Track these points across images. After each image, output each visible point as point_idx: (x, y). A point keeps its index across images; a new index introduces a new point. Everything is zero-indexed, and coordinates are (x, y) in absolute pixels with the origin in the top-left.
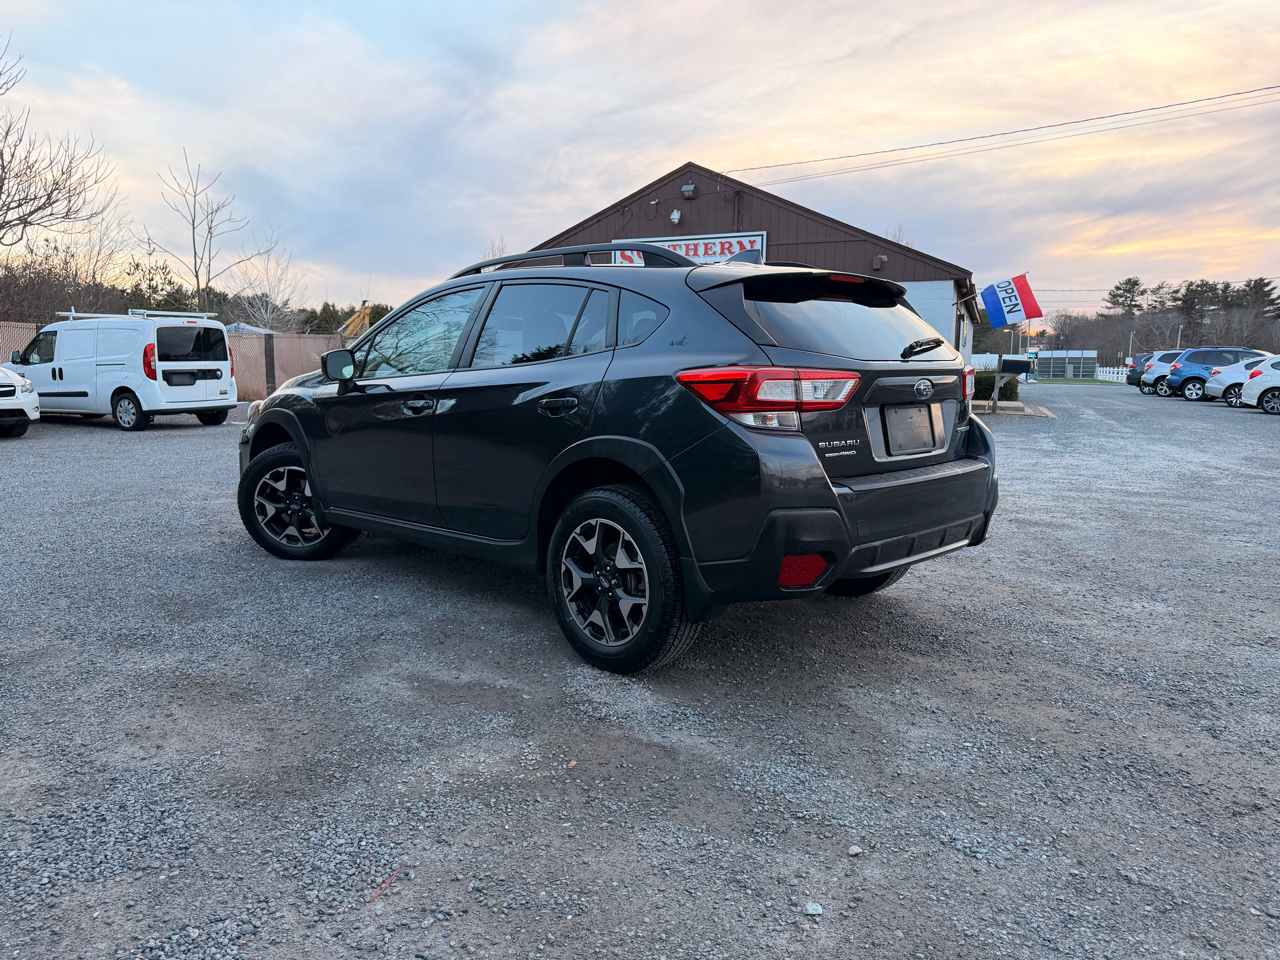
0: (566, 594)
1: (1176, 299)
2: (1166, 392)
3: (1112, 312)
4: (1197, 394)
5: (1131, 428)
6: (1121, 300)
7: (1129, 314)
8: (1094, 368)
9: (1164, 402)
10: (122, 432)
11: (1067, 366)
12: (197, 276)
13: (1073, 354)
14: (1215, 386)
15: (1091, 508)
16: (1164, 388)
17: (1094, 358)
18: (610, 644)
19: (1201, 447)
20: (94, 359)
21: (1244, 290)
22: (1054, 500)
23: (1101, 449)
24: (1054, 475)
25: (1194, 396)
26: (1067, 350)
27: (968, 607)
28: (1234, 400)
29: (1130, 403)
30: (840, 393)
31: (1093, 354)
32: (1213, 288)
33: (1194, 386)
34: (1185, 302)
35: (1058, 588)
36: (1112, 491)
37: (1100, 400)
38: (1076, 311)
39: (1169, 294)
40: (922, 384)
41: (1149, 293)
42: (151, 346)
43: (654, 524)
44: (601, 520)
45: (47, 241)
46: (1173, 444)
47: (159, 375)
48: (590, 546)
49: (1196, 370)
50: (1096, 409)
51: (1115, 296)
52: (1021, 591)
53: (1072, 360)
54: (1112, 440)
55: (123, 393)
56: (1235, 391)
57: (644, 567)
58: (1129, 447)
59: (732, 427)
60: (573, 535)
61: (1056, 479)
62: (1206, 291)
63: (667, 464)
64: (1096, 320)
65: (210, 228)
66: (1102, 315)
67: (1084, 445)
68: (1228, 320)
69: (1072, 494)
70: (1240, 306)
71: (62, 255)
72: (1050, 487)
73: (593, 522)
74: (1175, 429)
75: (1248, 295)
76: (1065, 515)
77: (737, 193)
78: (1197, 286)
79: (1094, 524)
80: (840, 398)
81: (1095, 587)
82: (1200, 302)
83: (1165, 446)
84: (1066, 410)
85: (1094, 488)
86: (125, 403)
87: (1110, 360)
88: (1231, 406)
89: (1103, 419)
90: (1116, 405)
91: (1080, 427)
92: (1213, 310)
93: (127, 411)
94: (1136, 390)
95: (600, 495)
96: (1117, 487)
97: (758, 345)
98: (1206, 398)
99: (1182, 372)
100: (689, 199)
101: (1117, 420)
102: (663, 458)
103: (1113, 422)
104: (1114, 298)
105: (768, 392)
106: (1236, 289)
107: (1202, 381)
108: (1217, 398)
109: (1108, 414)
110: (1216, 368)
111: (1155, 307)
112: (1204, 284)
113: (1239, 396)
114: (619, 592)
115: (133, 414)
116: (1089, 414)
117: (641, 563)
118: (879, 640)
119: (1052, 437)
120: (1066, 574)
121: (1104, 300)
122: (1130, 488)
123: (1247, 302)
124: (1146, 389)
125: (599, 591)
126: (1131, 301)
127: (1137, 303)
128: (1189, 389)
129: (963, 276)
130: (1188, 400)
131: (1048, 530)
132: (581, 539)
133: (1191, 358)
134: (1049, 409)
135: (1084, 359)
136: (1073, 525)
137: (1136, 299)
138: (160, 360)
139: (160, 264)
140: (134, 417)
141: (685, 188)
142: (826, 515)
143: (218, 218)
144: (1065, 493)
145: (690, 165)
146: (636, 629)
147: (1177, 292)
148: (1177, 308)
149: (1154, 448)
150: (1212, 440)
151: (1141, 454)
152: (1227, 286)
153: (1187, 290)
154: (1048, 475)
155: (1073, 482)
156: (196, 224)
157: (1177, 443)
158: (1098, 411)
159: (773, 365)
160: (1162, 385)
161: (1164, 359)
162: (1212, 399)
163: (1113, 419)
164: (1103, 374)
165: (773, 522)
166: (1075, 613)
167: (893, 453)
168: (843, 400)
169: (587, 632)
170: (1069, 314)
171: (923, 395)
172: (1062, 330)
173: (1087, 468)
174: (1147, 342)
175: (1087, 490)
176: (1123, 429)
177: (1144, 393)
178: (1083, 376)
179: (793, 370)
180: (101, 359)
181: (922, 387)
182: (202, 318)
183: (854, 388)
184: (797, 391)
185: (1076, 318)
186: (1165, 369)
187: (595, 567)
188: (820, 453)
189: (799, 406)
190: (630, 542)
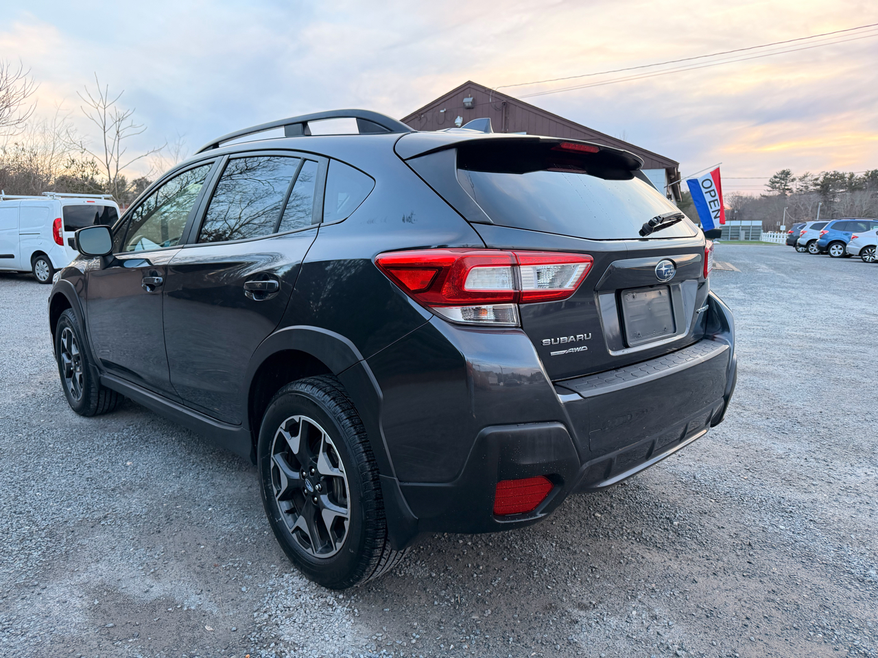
0: (275, 492)
1: (816, 185)
2: (815, 250)
3: (771, 194)
4: (839, 253)
5: (798, 279)
6: (777, 185)
7: (783, 195)
8: (760, 233)
9: (815, 258)
10: (38, 285)
11: (740, 231)
12: (108, 168)
13: (745, 223)
14: (854, 247)
15: (786, 354)
16: (814, 248)
17: (760, 226)
18: (315, 554)
19: (856, 295)
20: (18, 230)
21: (864, 178)
22: (754, 346)
23: (779, 298)
24: (749, 322)
25: (837, 255)
26: (741, 220)
27: (698, 476)
28: (868, 257)
29: (791, 259)
30: (568, 279)
31: (759, 223)
32: (842, 177)
33: (837, 247)
34: (822, 186)
35: (779, 449)
36: (798, 337)
37: (768, 257)
38: (745, 193)
39: (812, 181)
40: (662, 264)
41: (797, 180)
42: (59, 220)
43: (355, 428)
44: (304, 418)
45: (16, 144)
46: (833, 294)
47: (66, 242)
48: (295, 444)
49: (839, 235)
50: (767, 265)
51: (773, 183)
52: (745, 454)
53: (744, 228)
54: (786, 290)
55: (39, 256)
56: (868, 251)
57: (345, 476)
58: (800, 295)
59: (436, 323)
60: (279, 430)
61: (751, 325)
62: (837, 179)
63: (365, 363)
64: (760, 199)
65: (118, 132)
66: (764, 196)
67: (766, 294)
68: (852, 199)
69: (767, 340)
70: (861, 189)
71: (28, 155)
72: (748, 333)
73: (296, 418)
74: (830, 280)
75: (866, 181)
76: (766, 362)
77: (504, 104)
78: (831, 175)
79: (793, 371)
80: (569, 285)
81: (813, 447)
82: (833, 186)
83: (827, 295)
84: (746, 265)
85: (783, 334)
86: (41, 263)
87: (770, 227)
88: (865, 262)
89: (775, 272)
90: (781, 261)
91: (759, 279)
92: (842, 192)
93: (43, 269)
94: (792, 249)
95: (303, 388)
96: (802, 333)
97: (469, 222)
98: (846, 256)
99: (828, 236)
100: (469, 108)
101: (786, 273)
102: (359, 356)
103: (783, 275)
104: (773, 184)
105: (478, 280)
106: (858, 178)
107: (844, 244)
108: (853, 255)
109: (777, 268)
110: (854, 234)
111: (801, 190)
112: (836, 174)
113: (872, 254)
114: (324, 498)
115: (47, 271)
116: (763, 268)
117: (340, 471)
118: (612, 526)
119: (739, 288)
120: (781, 430)
121: (766, 185)
122: (812, 334)
123: (866, 186)
124: (800, 249)
125: (306, 494)
126: (785, 186)
127: (789, 188)
128: (833, 249)
129: (671, 165)
130: (832, 257)
131: (756, 379)
132: (287, 435)
133: (835, 227)
134: (733, 264)
135: (753, 227)
136: (775, 372)
137: (788, 184)
138: (66, 230)
139: (90, 160)
140: (48, 274)
141: (466, 100)
142: (549, 431)
143: (124, 124)
144: (761, 339)
145: (469, 83)
146: (339, 545)
147: (817, 179)
148: (817, 191)
149: (820, 296)
150: (862, 289)
151: (812, 302)
152: (852, 175)
153: (824, 178)
154: (744, 322)
155: (765, 328)
156: (106, 129)
157: (835, 293)
158: (770, 266)
159: (486, 247)
160: (812, 246)
161: (814, 227)
162: (850, 256)
163: (782, 272)
164: (766, 237)
165: (484, 439)
166: (803, 483)
167: (630, 344)
168: (572, 288)
169: (294, 536)
170: (740, 195)
171: (664, 278)
172: (736, 206)
173: (773, 316)
174: (796, 214)
175: (779, 337)
176: (792, 281)
177: (799, 252)
178: (752, 239)
179: (509, 253)
180: (23, 230)
181: (663, 269)
182: (100, 198)
183: (586, 273)
184: (516, 279)
185: (746, 198)
186: (816, 235)
187: (302, 468)
188: (543, 353)
189: (517, 297)
190: (330, 446)
